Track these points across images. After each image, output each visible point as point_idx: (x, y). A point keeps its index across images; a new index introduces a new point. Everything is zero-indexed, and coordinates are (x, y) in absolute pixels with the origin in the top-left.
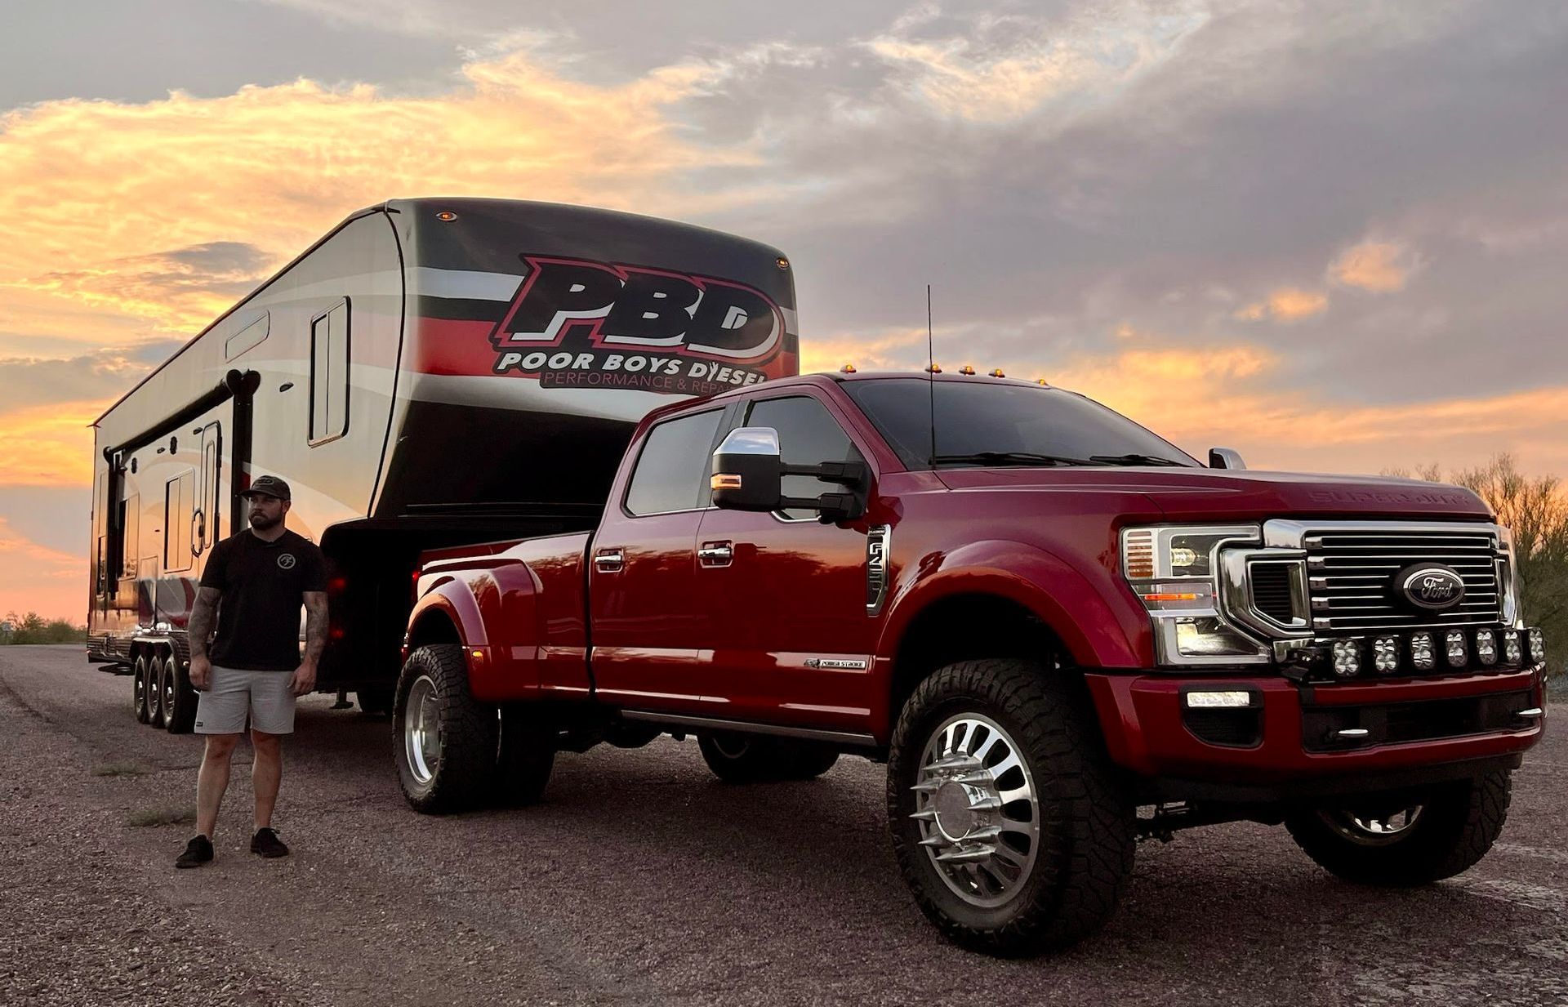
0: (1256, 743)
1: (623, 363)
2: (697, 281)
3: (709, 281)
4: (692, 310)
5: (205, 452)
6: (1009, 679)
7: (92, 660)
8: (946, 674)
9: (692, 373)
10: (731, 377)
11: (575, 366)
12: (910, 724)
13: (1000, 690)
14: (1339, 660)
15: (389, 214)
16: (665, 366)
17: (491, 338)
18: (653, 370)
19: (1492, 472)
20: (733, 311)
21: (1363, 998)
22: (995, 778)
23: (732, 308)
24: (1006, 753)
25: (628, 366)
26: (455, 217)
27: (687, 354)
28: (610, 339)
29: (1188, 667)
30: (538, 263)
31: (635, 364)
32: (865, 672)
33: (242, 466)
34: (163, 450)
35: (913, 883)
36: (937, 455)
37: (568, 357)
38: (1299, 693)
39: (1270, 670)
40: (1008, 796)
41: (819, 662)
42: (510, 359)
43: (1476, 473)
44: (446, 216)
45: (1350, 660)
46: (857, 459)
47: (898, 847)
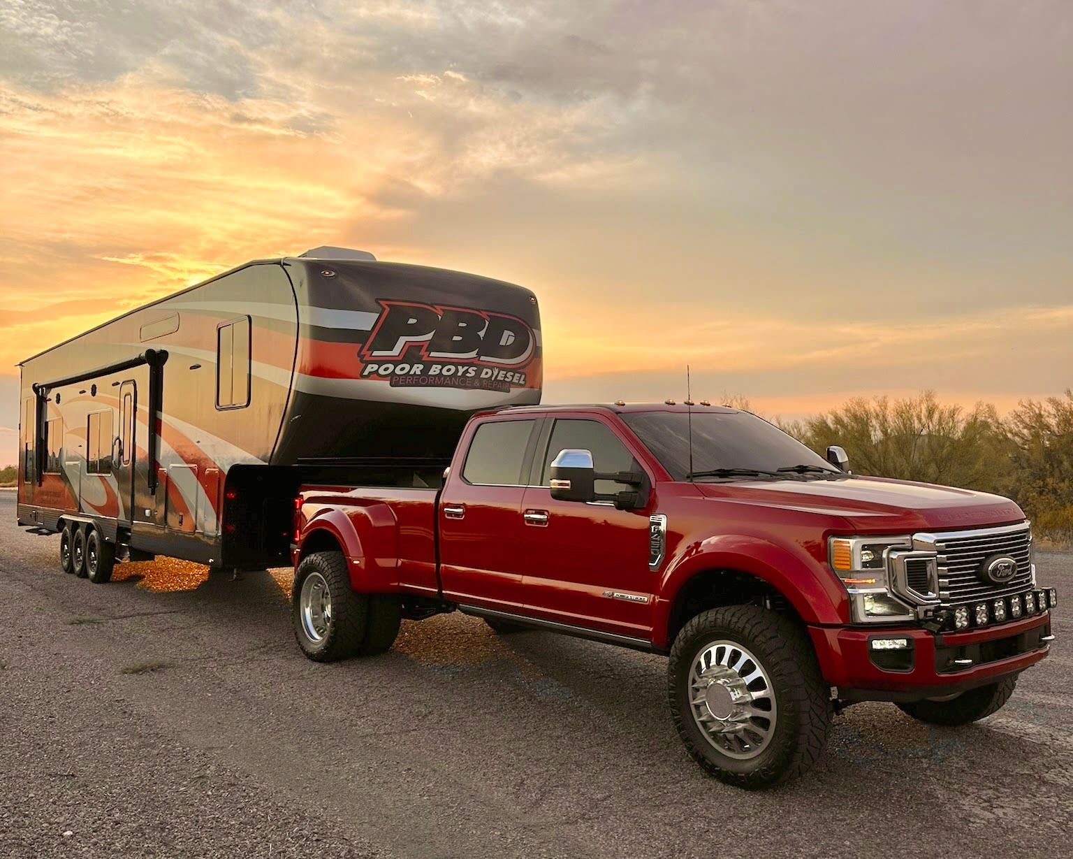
0: (911, 669)
1: (441, 370)
2: (484, 315)
3: (493, 314)
4: (482, 334)
5: (122, 400)
6: (756, 624)
7: (20, 524)
8: (711, 615)
9: (483, 376)
10: (506, 377)
11: (412, 373)
12: (685, 644)
13: (751, 630)
14: (958, 620)
15: (284, 266)
16: (467, 371)
17: (359, 355)
18: (460, 374)
19: (921, 402)
20: (506, 333)
21: (972, 819)
22: (747, 684)
23: (505, 331)
24: (754, 668)
25: (445, 372)
26: (333, 274)
27: (479, 363)
28: (433, 354)
29: (870, 623)
30: (387, 305)
31: (449, 370)
32: (647, 603)
33: (155, 414)
34: (84, 392)
35: (686, 740)
36: (694, 471)
37: (407, 367)
38: (935, 639)
39: (916, 624)
40: (756, 695)
41: (613, 594)
42: (371, 368)
43: (910, 401)
44: (327, 273)
45: (963, 619)
46: (640, 469)
47: (676, 717)
